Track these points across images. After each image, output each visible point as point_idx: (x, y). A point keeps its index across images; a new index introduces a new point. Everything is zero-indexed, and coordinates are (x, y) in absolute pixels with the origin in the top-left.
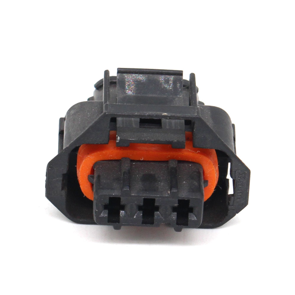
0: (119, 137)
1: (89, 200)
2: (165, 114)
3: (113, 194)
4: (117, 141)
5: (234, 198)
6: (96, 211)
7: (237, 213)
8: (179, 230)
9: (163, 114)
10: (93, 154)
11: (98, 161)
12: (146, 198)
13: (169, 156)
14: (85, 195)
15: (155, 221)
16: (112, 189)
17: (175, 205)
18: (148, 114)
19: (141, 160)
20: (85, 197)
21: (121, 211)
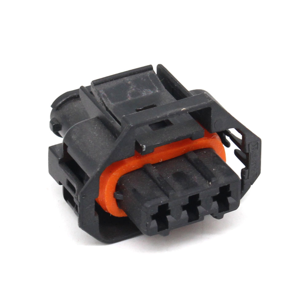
0: (144, 146)
1: (116, 217)
2: (184, 109)
3: (162, 202)
4: (144, 150)
5: (249, 171)
6: (147, 224)
7: (252, 184)
8: (221, 217)
9: (182, 110)
10: (117, 171)
11: (122, 176)
12: (191, 195)
13: (185, 150)
14: (111, 214)
15: (199, 216)
16: (157, 197)
17: (217, 194)
18: (169, 114)
19: (160, 162)
20: (112, 215)
21: (168, 217)
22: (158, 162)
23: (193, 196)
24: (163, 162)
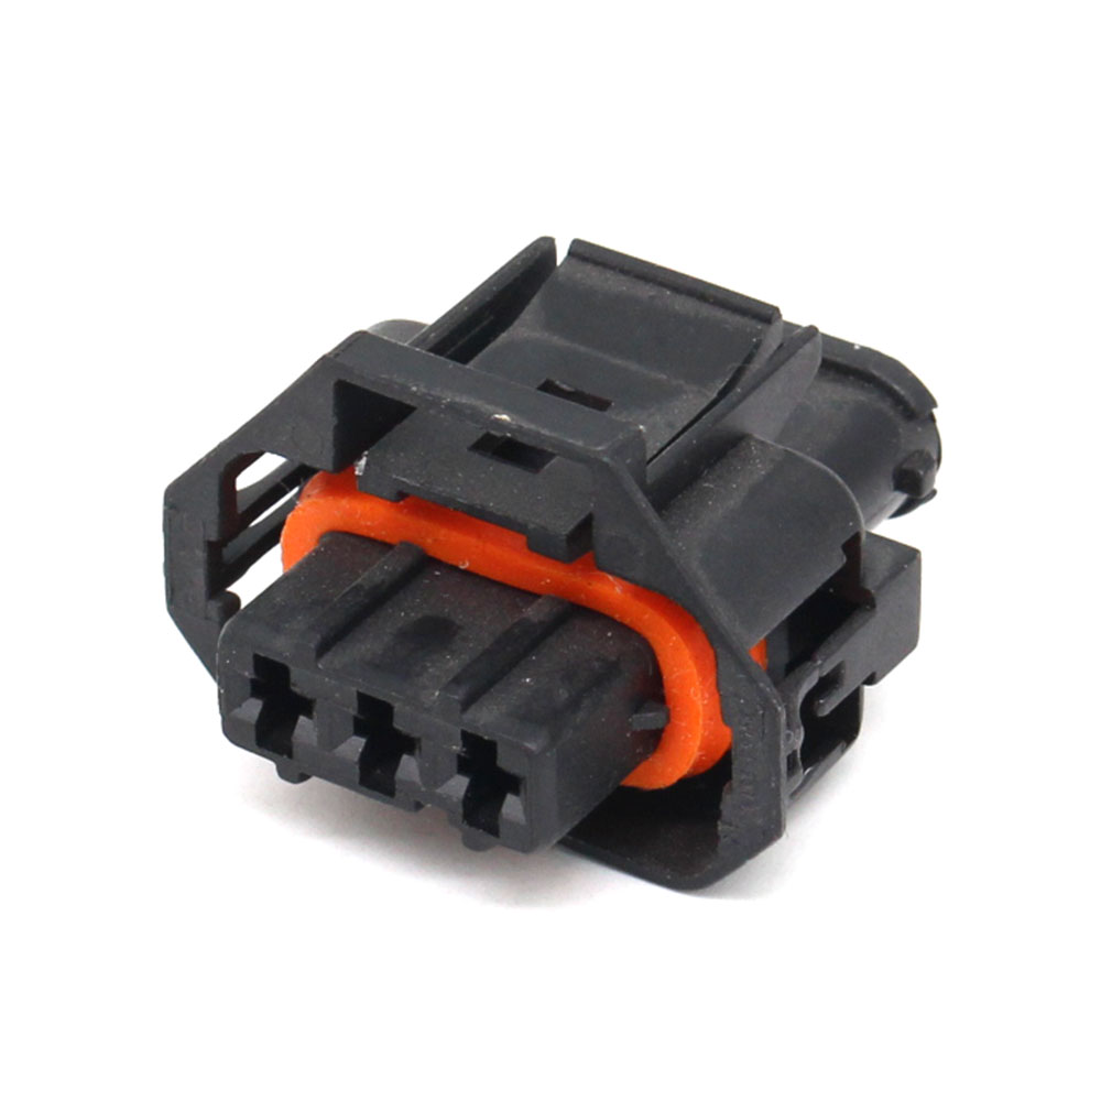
4: (358, 473)
12: (364, 691)
15: (397, 787)
17: (454, 748)
19: (462, 567)
21: (302, 719)
22: (454, 563)
23: (384, 702)
24: (466, 572)
